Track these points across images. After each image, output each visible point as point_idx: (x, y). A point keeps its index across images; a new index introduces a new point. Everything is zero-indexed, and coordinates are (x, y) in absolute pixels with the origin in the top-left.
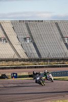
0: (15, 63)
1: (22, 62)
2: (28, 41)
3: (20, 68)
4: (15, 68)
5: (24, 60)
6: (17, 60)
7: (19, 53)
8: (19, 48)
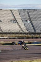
0: (20, 35)
1: (24, 35)
2: (28, 22)
3: (23, 38)
4: (20, 38)
5: (25, 33)
6: (21, 33)
7: (23, 29)
8: (23, 26)
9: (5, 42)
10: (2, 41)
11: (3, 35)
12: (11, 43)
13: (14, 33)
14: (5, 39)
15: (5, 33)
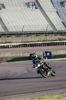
0: (49, 38)
3: (55, 44)
4: (48, 45)
5: (61, 33)
6: (51, 33)
7: (55, 24)
9: (14, 55)
10: (7, 52)
11: (10, 39)
12: (28, 57)
13: (34, 34)
14: (14, 47)
15: (15, 34)
